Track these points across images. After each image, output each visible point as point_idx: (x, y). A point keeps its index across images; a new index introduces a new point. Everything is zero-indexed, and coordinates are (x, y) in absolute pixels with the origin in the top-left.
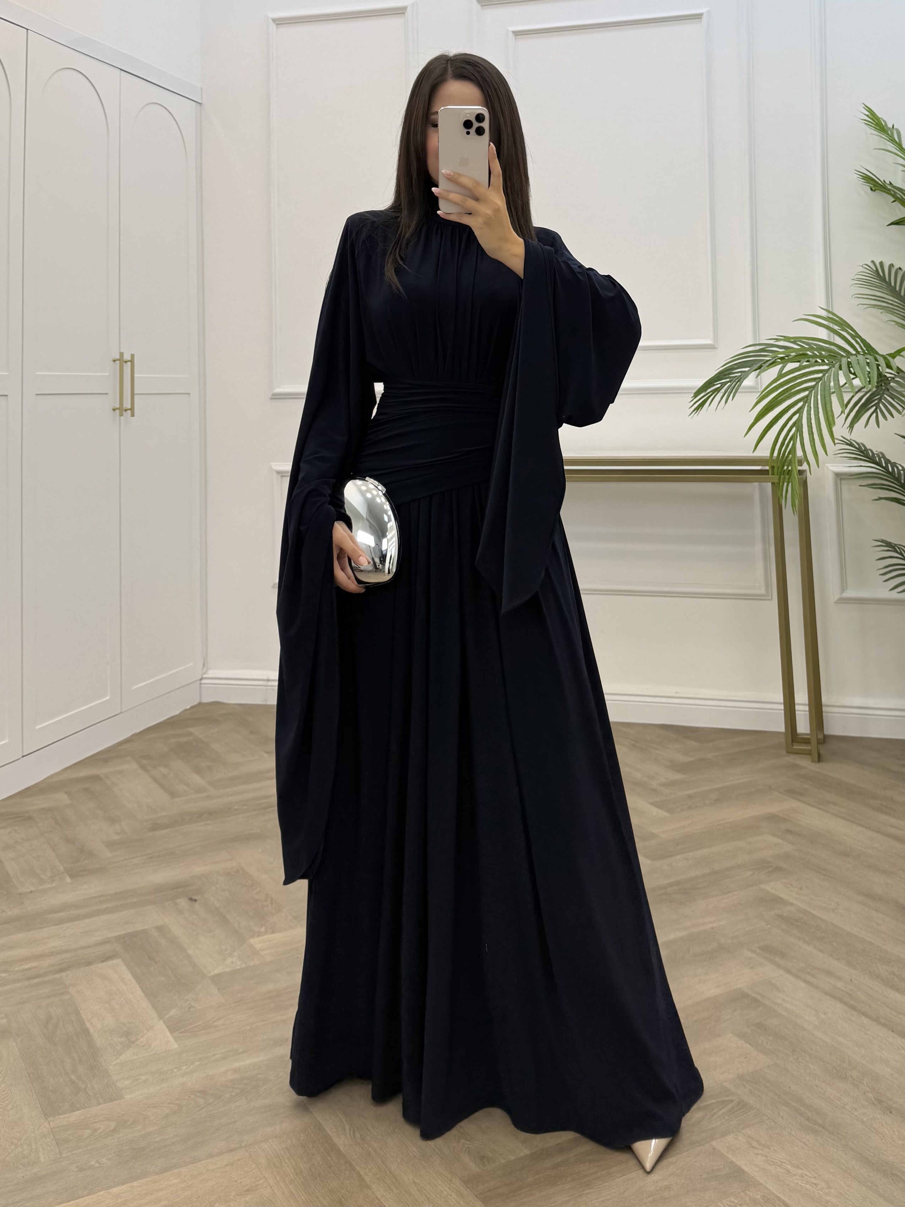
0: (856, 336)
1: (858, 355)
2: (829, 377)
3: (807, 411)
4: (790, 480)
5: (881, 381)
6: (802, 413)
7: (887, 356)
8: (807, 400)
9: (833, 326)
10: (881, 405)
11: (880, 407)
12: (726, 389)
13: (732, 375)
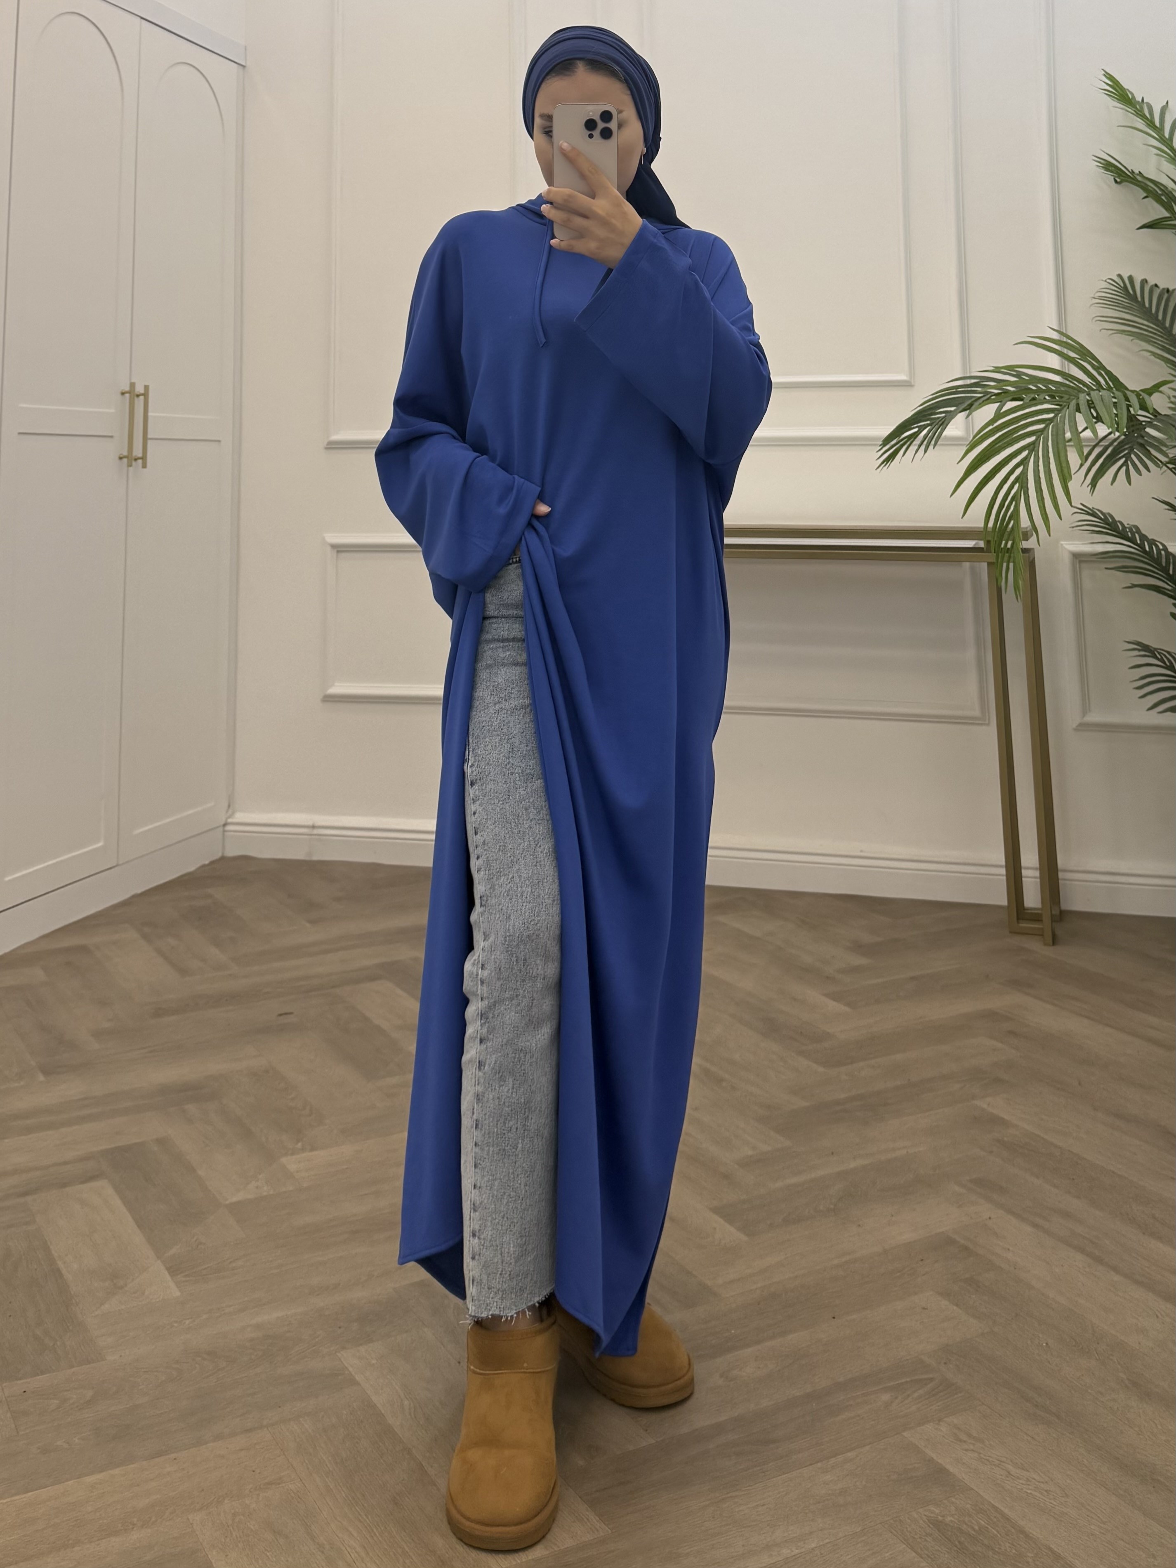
0: (1100, 367)
1: (1101, 390)
2: (1063, 418)
3: (1034, 462)
4: (1012, 557)
5: (1133, 426)
6: (1026, 465)
7: (1141, 393)
8: (1034, 447)
9: (1067, 352)
10: (1133, 456)
11: (1132, 458)
12: (925, 435)
13: (933, 417)
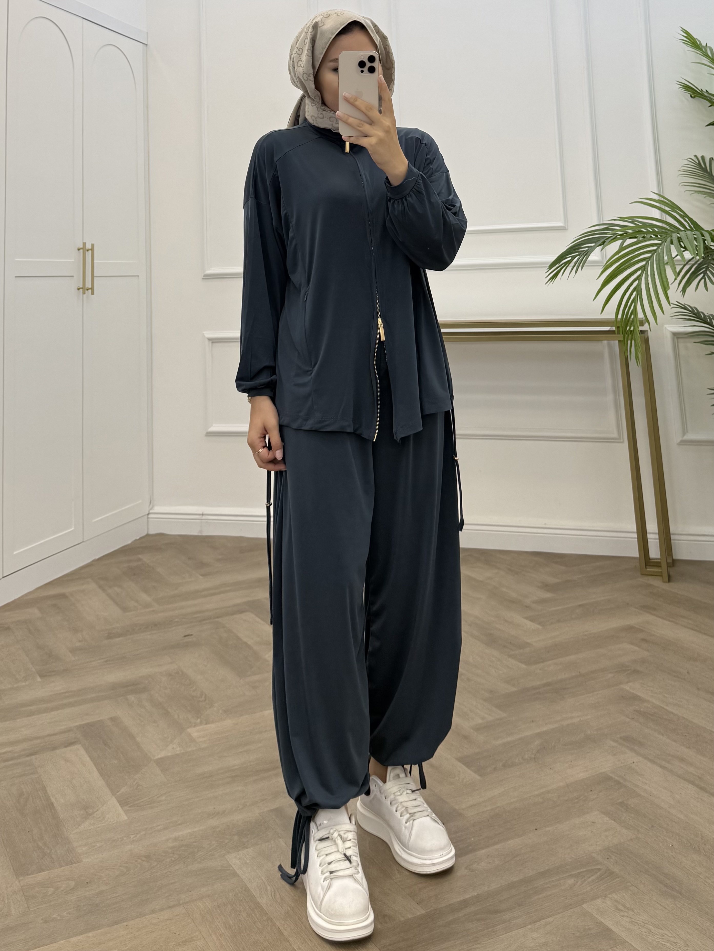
0: (685, 216)
1: (686, 231)
2: (663, 249)
3: (645, 278)
4: (633, 337)
5: (708, 253)
6: (641, 279)
7: (712, 232)
8: (645, 269)
9: (665, 208)
10: (708, 272)
11: (708, 274)
12: (576, 261)
13: (580, 250)
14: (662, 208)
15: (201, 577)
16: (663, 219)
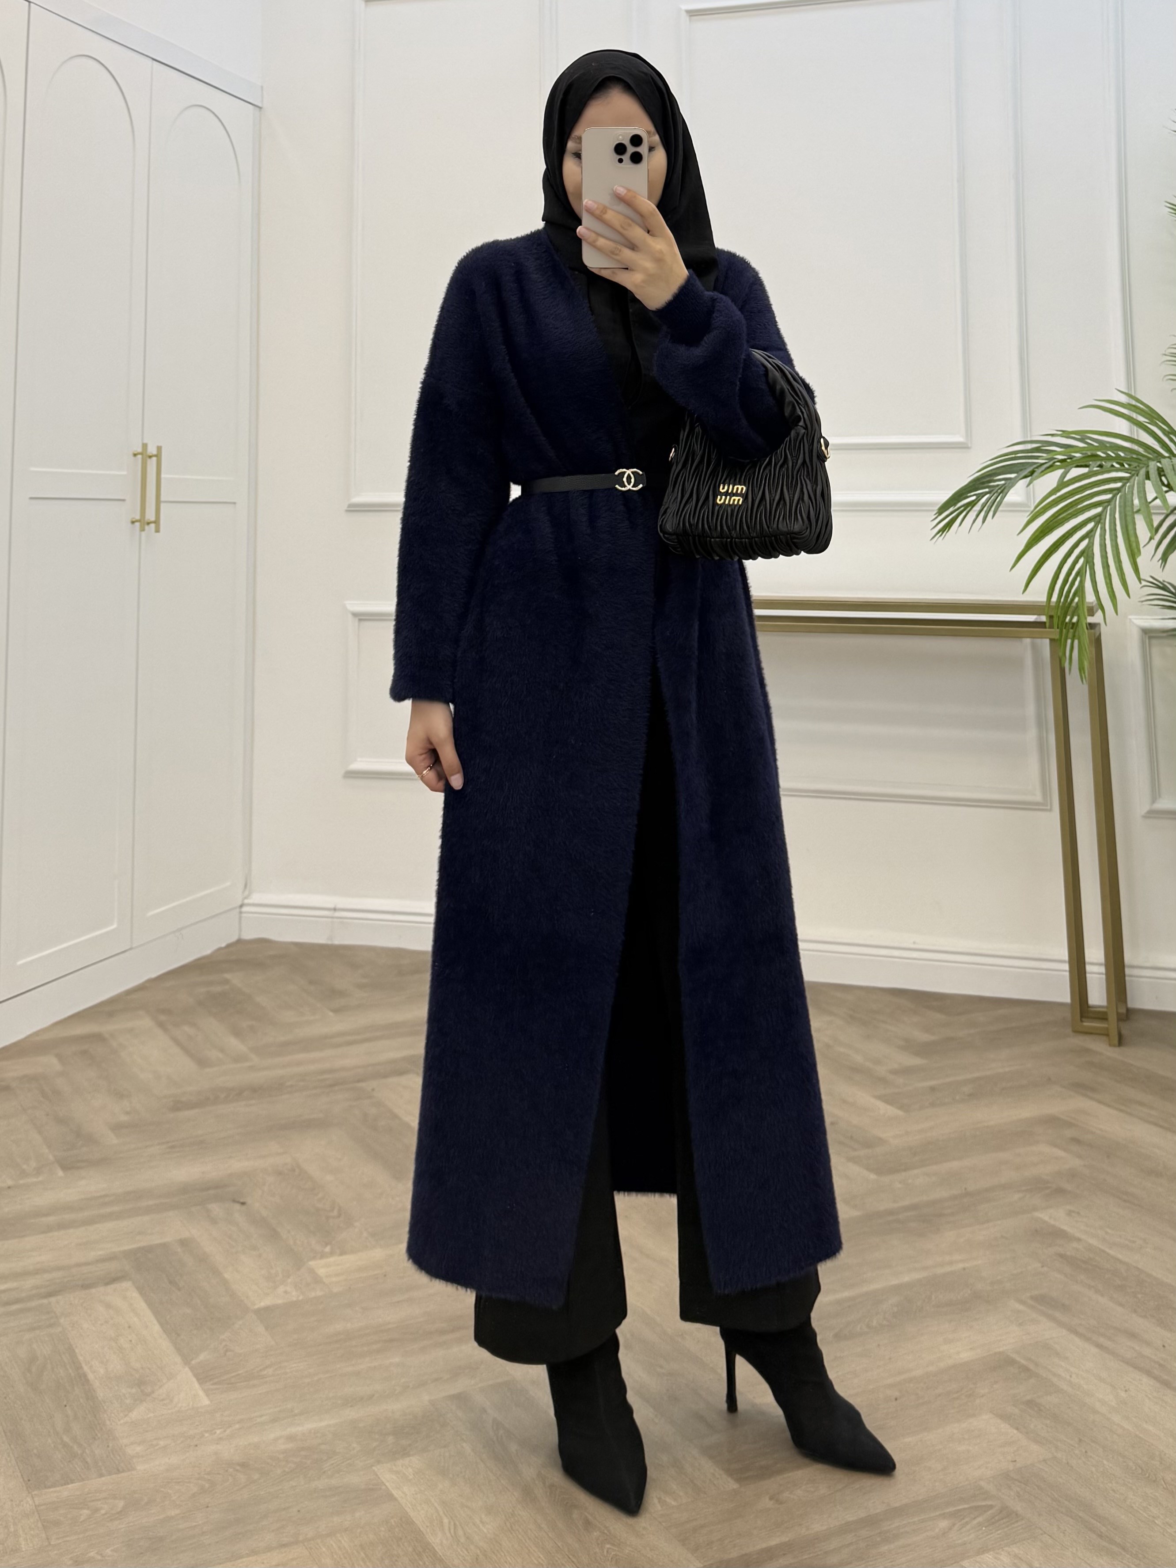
0: (1171, 431)
2: (1132, 487)
3: (1101, 535)
4: (1077, 634)
6: (1092, 538)
8: (1100, 519)
9: (1136, 416)
12: (983, 503)
13: (992, 484)
14: (1133, 418)
15: (331, 1014)
16: (1133, 437)
